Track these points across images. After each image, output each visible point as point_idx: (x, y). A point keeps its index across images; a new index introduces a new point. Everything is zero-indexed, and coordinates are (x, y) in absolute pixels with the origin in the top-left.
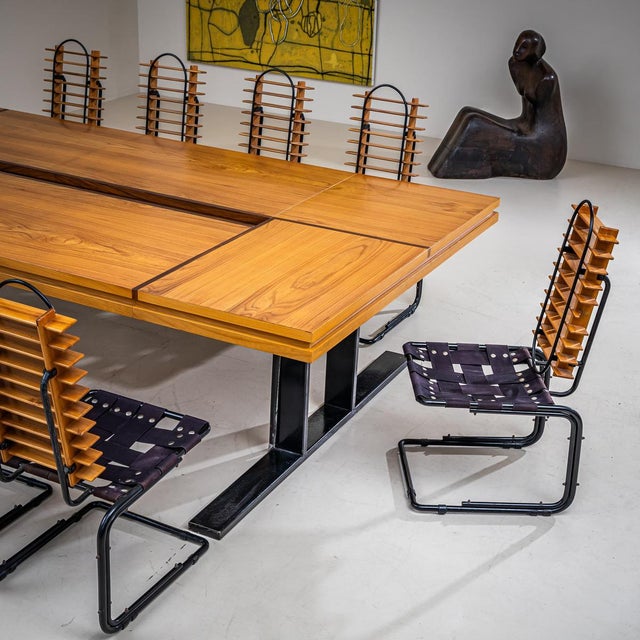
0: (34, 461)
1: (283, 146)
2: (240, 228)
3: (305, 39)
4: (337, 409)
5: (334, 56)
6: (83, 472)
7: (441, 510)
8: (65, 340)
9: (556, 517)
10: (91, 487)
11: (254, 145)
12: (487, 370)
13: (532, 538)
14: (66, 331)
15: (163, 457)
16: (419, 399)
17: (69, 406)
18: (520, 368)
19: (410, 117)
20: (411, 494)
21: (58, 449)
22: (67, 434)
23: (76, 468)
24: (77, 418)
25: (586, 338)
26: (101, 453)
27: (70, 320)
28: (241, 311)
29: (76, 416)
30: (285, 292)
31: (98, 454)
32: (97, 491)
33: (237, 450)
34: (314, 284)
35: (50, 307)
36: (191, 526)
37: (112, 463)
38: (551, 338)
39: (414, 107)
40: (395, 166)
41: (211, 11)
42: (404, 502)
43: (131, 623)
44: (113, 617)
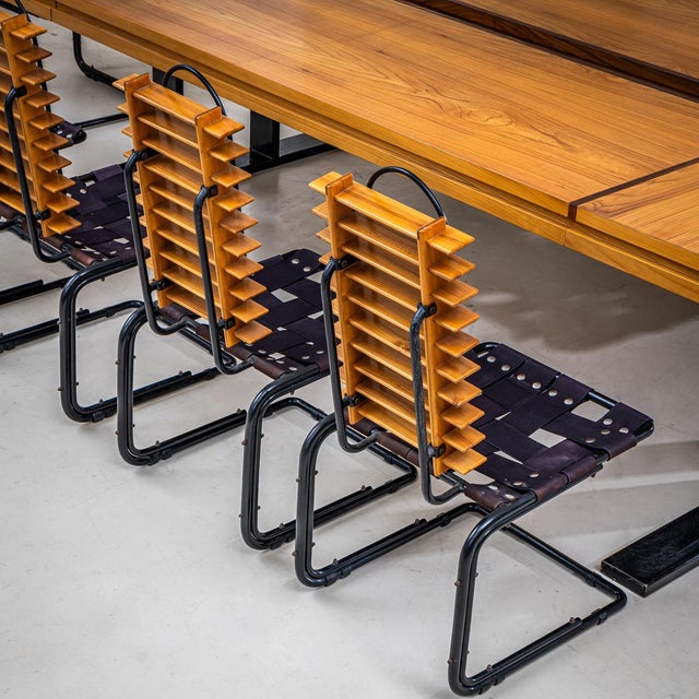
0: (390, 429)
6: (453, 460)
8: (454, 265)
10: (464, 483)
14: (458, 251)
15: (576, 459)
17: (447, 361)
21: (423, 420)
22: (438, 398)
23: (444, 451)
24: (455, 380)
26: (484, 436)
27: (466, 238)
29: (454, 377)
31: (478, 437)
32: (470, 489)
35: (440, 215)
36: (605, 567)
37: (501, 453)
43: (493, 688)
44: (468, 674)
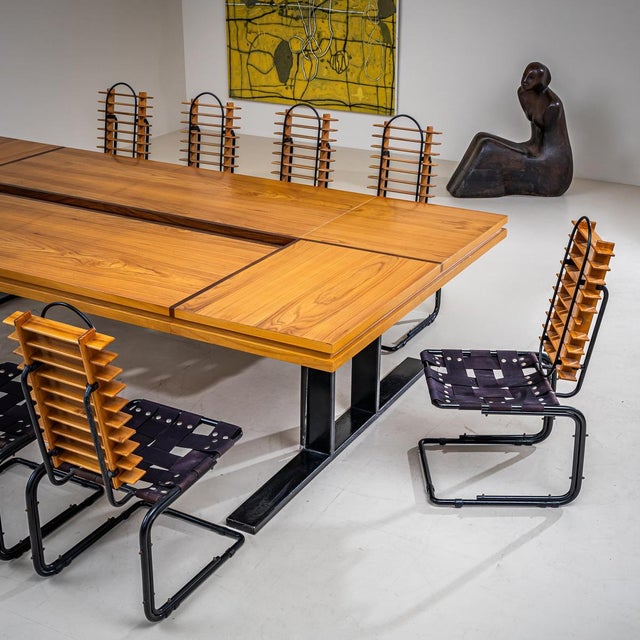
0: (82, 466)
1: (311, 173)
2: (270, 249)
3: (334, 75)
4: (362, 412)
5: (360, 90)
6: (124, 477)
7: (457, 504)
8: (105, 356)
9: (564, 508)
10: (134, 489)
11: (285, 173)
12: (498, 374)
13: (541, 528)
14: (106, 347)
15: (200, 460)
16: (435, 402)
17: (111, 416)
18: (528, 372)
19: (426, 144)
20: (430, 489)
21: (102, 455)
22: (110, 441)
23: (119, 472)
24: (117, 427)
25: (587, 344)
26: (141, 458)
27: (108, 339)
28: (267, 325)
29: (117, 425)
30: (308, 307)
31: (138, 459)
32: (139, 493)
33: (271, 451)
34: (335, 299)
35: (91, 327)
36: (229, 522)
37: (154, 467)
38: (556, 344)
39: (429, 134)
40: (413, 189)
41: (249, 53)
42: (424, 497)
43: (174, 612)
44: (157, 607)
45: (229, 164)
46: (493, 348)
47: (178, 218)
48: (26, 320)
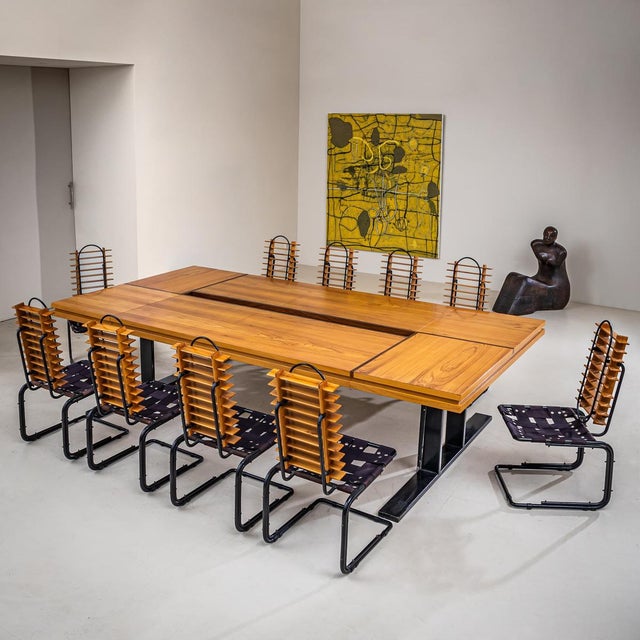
1: (406, 293)
2: (400, 338)
3: (398, 232)
5: (415, 241)
6: (333, 475)
7: (529, 507)
8: (333, 396)
9: (600, 511)
11: (387, 291)
12: (550, 421)
13: (587, 524)
14: (334, 391)
15: (373, 469)
16: (515, 437)
17: (331, 435)
18: (570, 420)
19: (482, 275)
20: (508, 497)
21: (323, 462)
22: (328, 451)
25: (612, 400)
27: (336, 385)
28: (416, 383)
29: (334, 441)
30: (437, 373)
31: (343, 465)
33: (397, 470)
34: (453, 369)
35: (323, 379)
36: (380, 514)
38: (591, 401)
39: (484, 269)
40: (475, 304)
41: (341, 218)
42: (505, 503)
44: (347, 564)
45: (349, 286)
46: (545, 404)
47: (335, 318)
48: (282, 374)
